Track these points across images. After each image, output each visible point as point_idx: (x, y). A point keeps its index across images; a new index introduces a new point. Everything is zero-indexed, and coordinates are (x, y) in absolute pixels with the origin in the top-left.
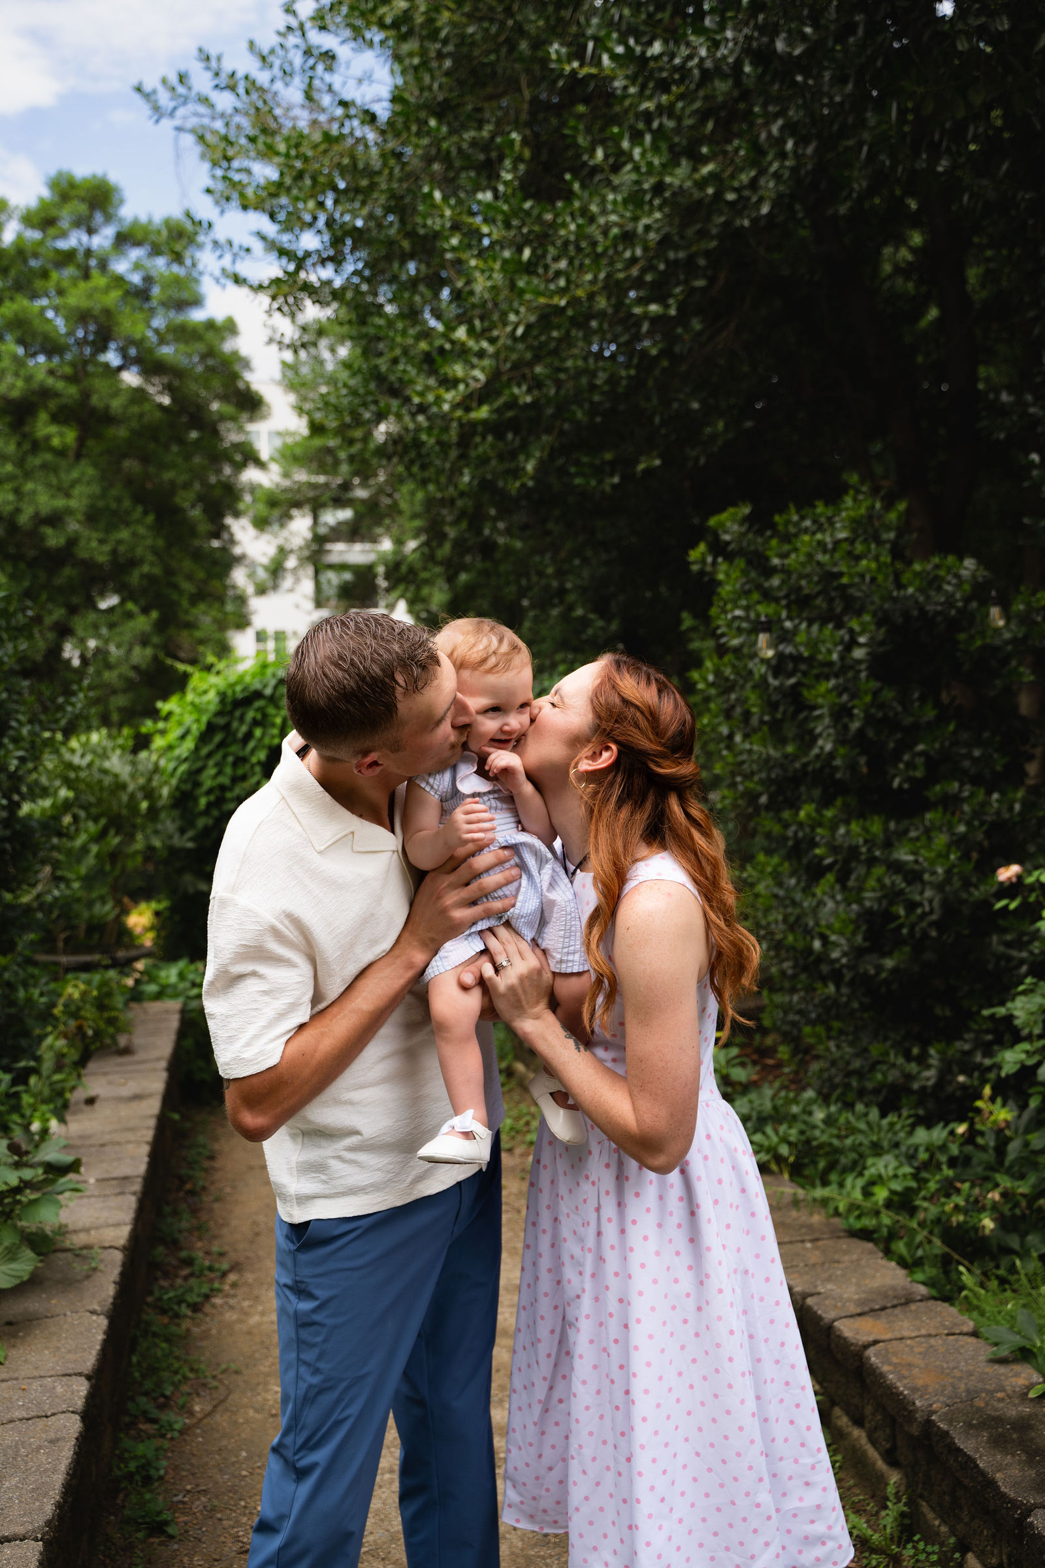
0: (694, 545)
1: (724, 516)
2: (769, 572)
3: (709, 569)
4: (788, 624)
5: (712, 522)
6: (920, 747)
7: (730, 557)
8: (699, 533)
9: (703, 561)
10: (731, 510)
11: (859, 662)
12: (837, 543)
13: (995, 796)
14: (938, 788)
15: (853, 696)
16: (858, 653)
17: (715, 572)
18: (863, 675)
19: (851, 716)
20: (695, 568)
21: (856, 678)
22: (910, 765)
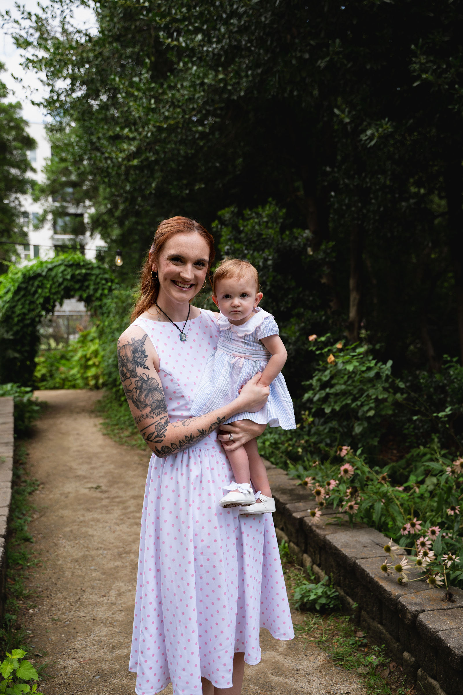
0: (213, 221)
1: (223, 211)
2: (240, 232)
3: (219, 230)
4: (246, 252)
5: (220, 213)
6: (290, 296)
7: (226, 226)
8: (215, 217)
9: (217, 227)
10: (227, 209)
11: (270, 265)
12: (264, 222)
13: (315, 313)
14: (296, 311)
15: (267, 278)
16: (270, 262)
17: (221, 231)
18: (271, 270)
19: (266, 285)
20: (214, 230)
21: (268, 271)
22: (287, 303)
